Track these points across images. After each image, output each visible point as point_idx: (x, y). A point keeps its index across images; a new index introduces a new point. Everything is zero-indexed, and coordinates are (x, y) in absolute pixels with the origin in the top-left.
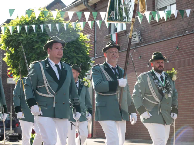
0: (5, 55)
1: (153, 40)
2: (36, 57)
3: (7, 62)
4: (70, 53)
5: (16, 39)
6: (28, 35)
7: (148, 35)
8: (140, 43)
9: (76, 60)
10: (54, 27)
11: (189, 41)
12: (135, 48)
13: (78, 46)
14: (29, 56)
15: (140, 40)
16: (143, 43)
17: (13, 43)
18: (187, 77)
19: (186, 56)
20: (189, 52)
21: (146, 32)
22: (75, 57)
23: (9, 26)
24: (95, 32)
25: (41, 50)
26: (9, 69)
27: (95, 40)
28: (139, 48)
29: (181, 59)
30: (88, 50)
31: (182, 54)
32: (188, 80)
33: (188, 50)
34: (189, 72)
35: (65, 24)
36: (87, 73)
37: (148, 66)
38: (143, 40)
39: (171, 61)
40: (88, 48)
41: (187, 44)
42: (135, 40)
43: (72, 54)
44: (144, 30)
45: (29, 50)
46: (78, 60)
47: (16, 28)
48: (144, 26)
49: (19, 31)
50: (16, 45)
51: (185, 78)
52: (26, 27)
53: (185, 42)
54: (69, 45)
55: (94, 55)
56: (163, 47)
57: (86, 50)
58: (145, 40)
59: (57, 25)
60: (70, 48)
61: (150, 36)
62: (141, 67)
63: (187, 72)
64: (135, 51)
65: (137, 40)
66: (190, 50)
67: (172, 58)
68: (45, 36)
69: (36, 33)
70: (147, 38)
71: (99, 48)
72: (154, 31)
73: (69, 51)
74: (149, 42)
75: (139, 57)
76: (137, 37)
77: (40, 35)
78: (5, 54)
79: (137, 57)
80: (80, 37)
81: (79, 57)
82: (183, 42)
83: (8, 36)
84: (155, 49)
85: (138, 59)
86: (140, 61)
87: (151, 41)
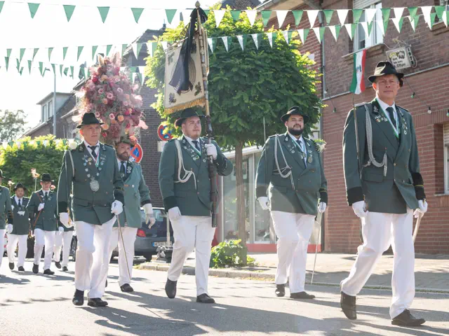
0: (157, 98)
1: (437, 61)
2: (215, 100)
3: (160, 112)
4: (282, 91)
7: (427, 52)
8: (411, 67)
10: (248, 41)
13: (295, 76)
15: (412, 62)
16: (418, 67)
21: (423, 46)
22: (290, 97)
23: (162, 41)
24: (321, 49)
26: (164, 124)
27: (324, 65)
28: (411, 78)
30: (314, 84)
35: (270, 35)
36: (314, 127)
37: (430, 112)
38: (419, 63)
40: (313, 79)
42: (401, 63)
43: (285, 92)
44: (419, 43)
46: (295, 102)
48: (419, 35)
54: (278, 74)
55: (322, 93)
57: (310, 84)
58: (421, 62)
59: (255, 36)
60: (279, 81)
61: (431, 55)
65: (406, 62)
68: (232, 59)
69: (214, 54)
70: (424, 57)
71: (331, 79)
72: (439, 45)
73: (277, 87)
74: (428, 65)
75: (411, 95)
76: (406, 56)
77: (222, 57)
78: (156, 96)
79: (407, 96)
80: (298, 59)
81: (298, 97)
83: (160, 59)
84: (442, 79)
85: (409, 99)
86: (413, 102)
87: (433, 63)
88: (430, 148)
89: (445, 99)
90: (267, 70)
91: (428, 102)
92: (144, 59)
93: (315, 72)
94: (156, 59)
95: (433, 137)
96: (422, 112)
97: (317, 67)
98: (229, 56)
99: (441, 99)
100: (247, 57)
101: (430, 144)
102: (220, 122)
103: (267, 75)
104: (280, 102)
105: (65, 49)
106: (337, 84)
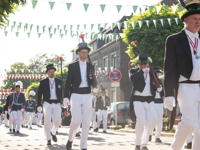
2: (157, 50)
3: (130, 55)
5: (137, 33)
6: (149, 30)
10: (173, 21)
14: (151, 49)
17: (135, 37)
23: (131, 21)
25: (161, 43)
45: (150, 43)
47: (138, 23)
49: (140, 26)
50: (138, 39)
52: (147, 21)
59: (176, 19)
68: (165, 30)
69: (157, 28)
77: (160, 29)
78: (128, 48)
83: (130, 30)
92: (122, 30)
94: (128, 30)
98: (163, 28)
100: (172, 29)
102: (159, 60)
105: (85, 25)
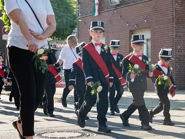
1: (131, 2)
3: (4, 21)
4: (60, 13)
8: (120, 4)
9: (66, 19)
11: (164, 3)
12: (116, 9)
13: (67, 7)
15: (120, 2)
16: (123, 4)
18: (162, 35)
19: (161, 16)
20: (164, 13)
22: (65, 16)
26: (6, 27)
27: (80, 2)
28: (119, 9)
29: (157, 19)
30: (75, 10)
31: (158, 14)
32: (163, 37)
33: (163, 11)
34: (164, 30)
36: (74, 30)
37: (127, 25)
38: (123, 2)
39: (148, 20)
40: (75, 8)
41: (162, 5)
42: (115, 2)
43: (62, 14)
46: (67, 19)
51: (160, 35)
53: (160, 4)
54: (59, 5)
55: (79, 14)
56: (140, 8)
57: (74, 10)
60: (60, 9)
62: (121, 25)
63: (162, 30)
64: (115, 11)
65: (117, 2)
66: (165, 11)
67: (149, 18)
71: (83, 8)
74: (127, 3)
75: (119, 17)
79: (117, 17)
81: (68, 16)
82: (159, 4)
84: (134, 10)
85: (118, 19)
86: (120, 20)
87: (130, 2)
88: (127, 41)
89: (135, 19)
90: (54, 3)
91: (127, 20)
93: (76, 5)
95: (129, 36)
96: (124, 24)
97: (76, 3)
99: (133, 19)
101: (127, 39)
103: (54, 5)
104: (60, 18)
106: (86, 11)
